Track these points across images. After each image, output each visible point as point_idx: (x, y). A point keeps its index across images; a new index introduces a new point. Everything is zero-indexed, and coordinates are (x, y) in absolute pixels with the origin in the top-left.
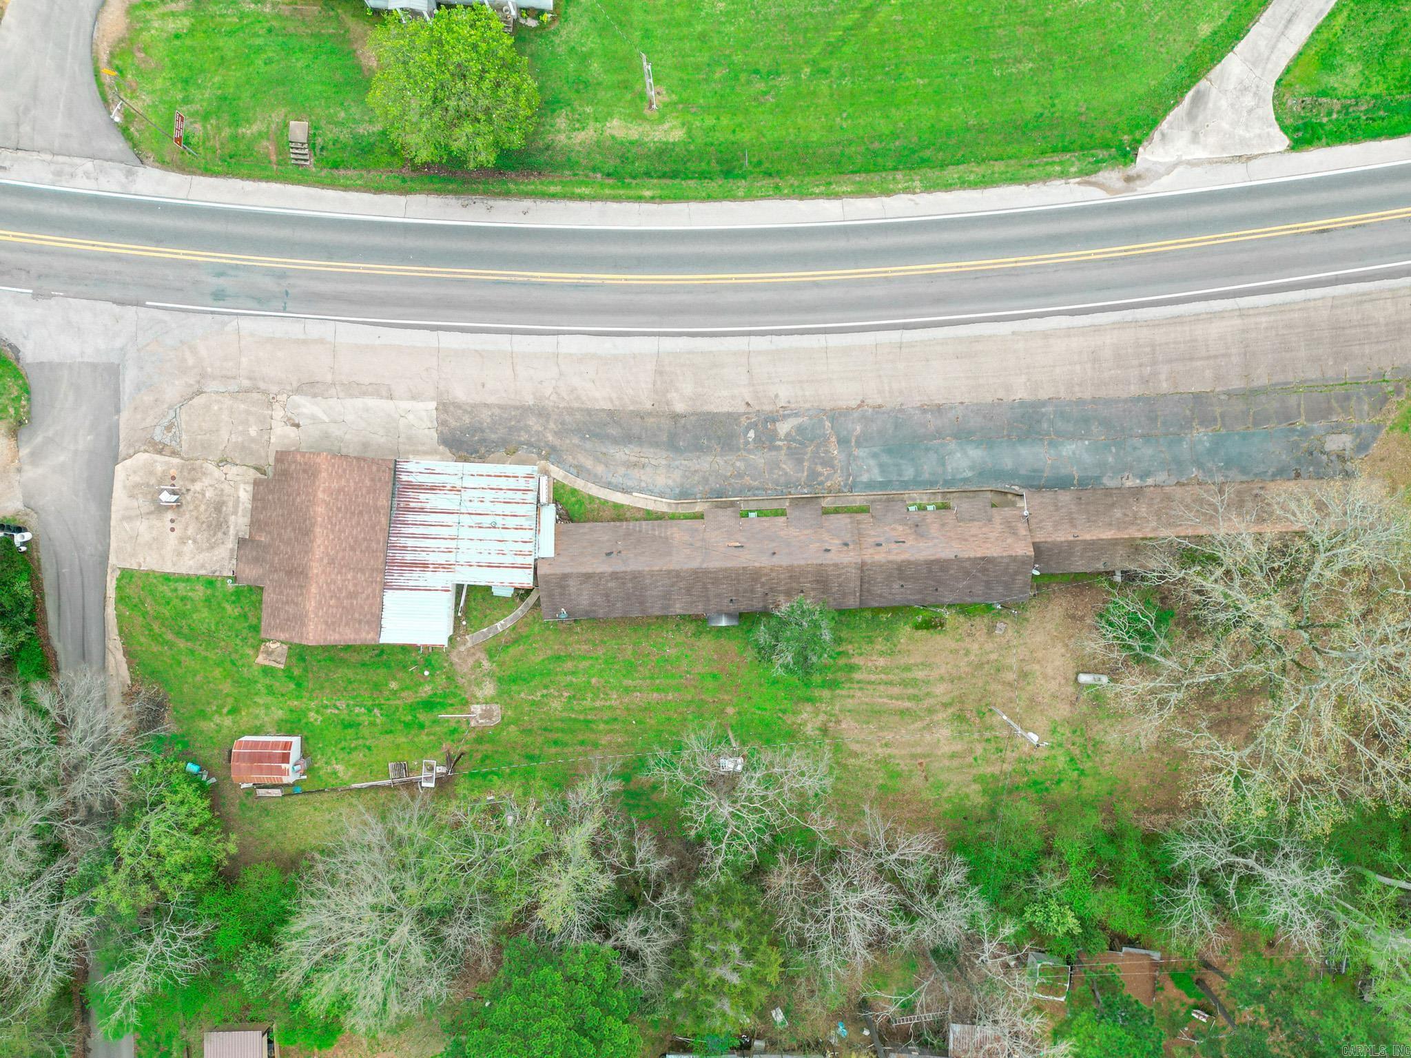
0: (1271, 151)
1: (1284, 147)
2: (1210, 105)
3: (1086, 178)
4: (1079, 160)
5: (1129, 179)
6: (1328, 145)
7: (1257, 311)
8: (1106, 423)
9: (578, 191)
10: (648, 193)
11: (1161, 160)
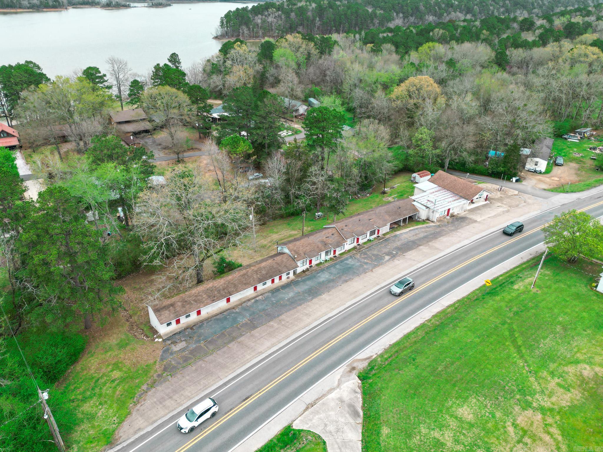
0: (300, 418)
1: (293, 425)
2: (347, 415)
3: (371, 360)
4: (381, 364)
5: (354, 369)
6: (271, 441)
7: (254, 357)
8: (284, 306)
9: (518, 269)
10: (501, 278)
11: (347, 383)
